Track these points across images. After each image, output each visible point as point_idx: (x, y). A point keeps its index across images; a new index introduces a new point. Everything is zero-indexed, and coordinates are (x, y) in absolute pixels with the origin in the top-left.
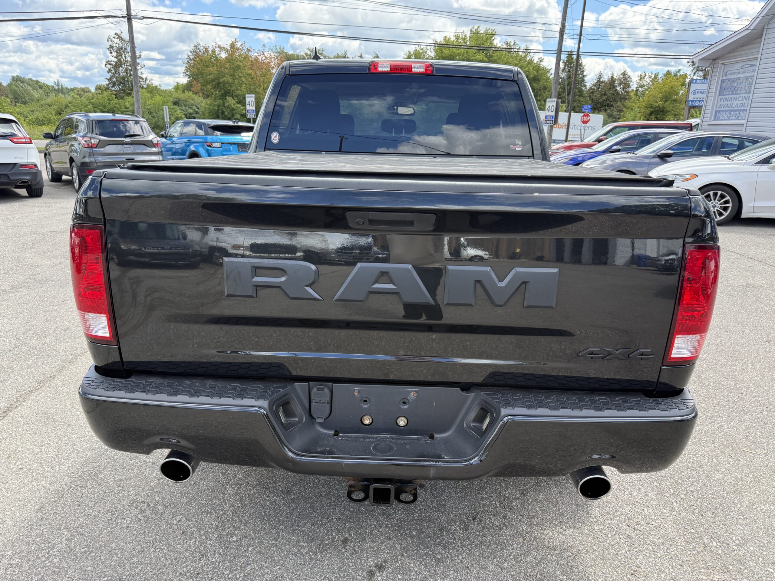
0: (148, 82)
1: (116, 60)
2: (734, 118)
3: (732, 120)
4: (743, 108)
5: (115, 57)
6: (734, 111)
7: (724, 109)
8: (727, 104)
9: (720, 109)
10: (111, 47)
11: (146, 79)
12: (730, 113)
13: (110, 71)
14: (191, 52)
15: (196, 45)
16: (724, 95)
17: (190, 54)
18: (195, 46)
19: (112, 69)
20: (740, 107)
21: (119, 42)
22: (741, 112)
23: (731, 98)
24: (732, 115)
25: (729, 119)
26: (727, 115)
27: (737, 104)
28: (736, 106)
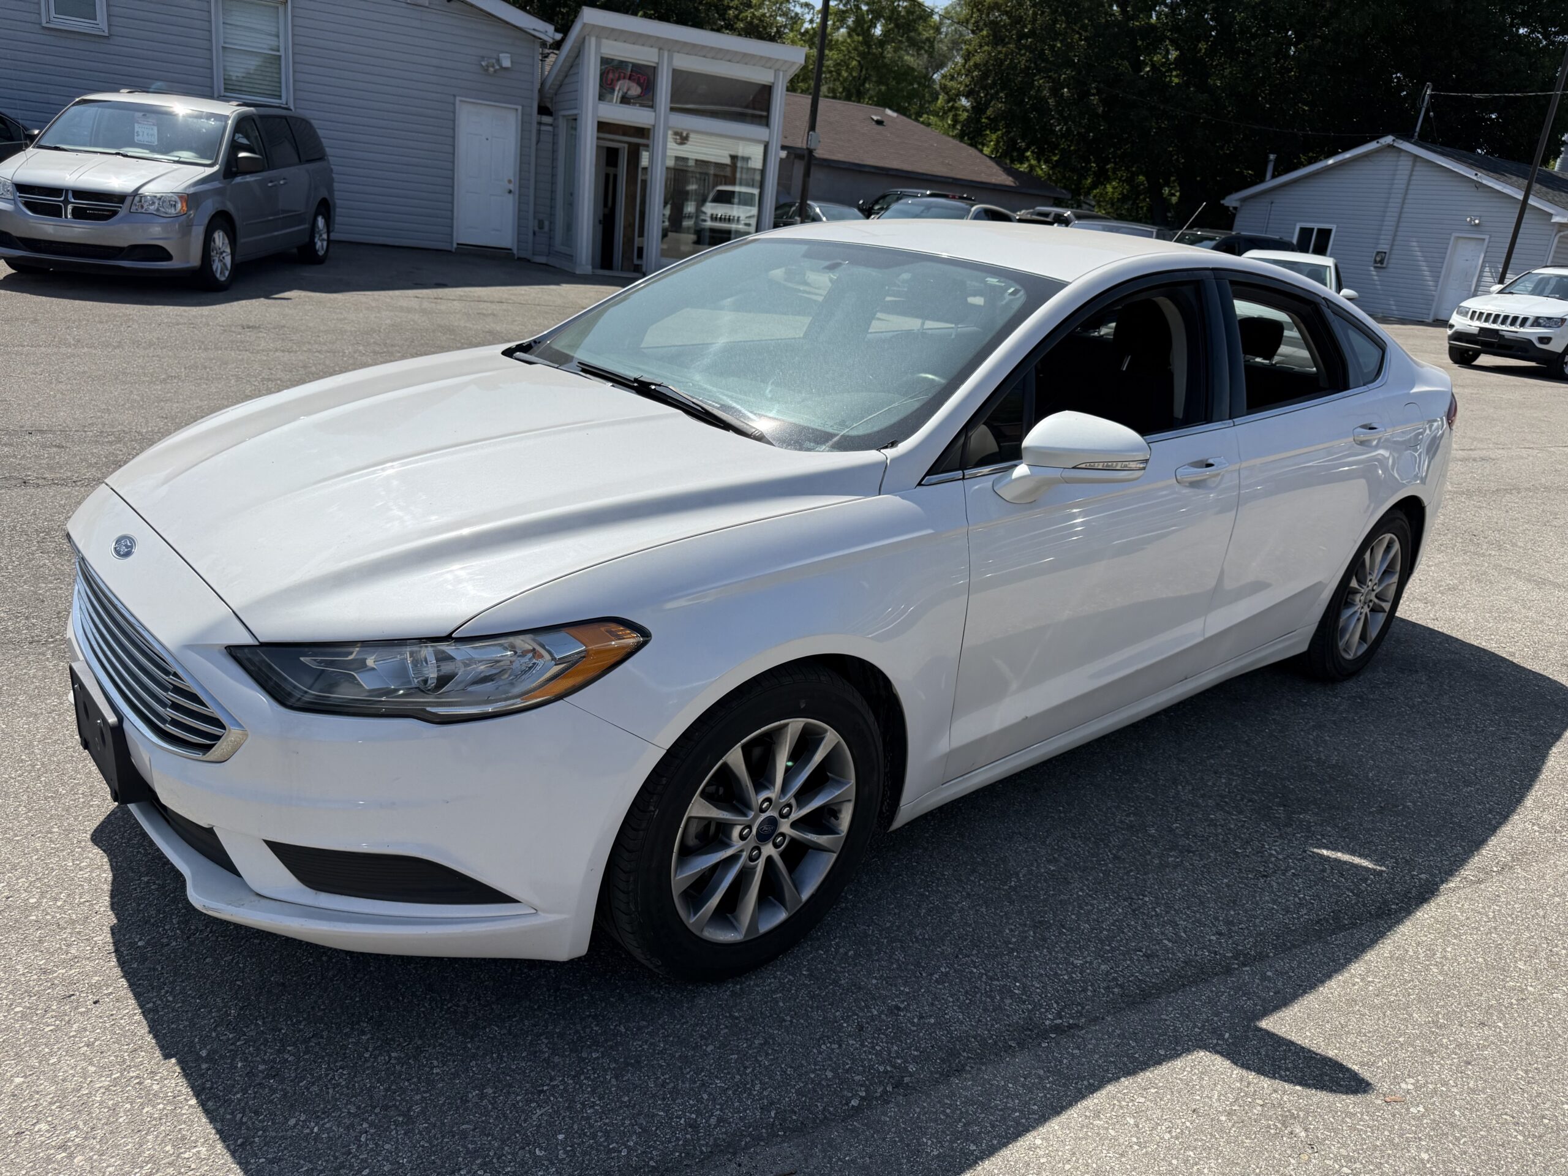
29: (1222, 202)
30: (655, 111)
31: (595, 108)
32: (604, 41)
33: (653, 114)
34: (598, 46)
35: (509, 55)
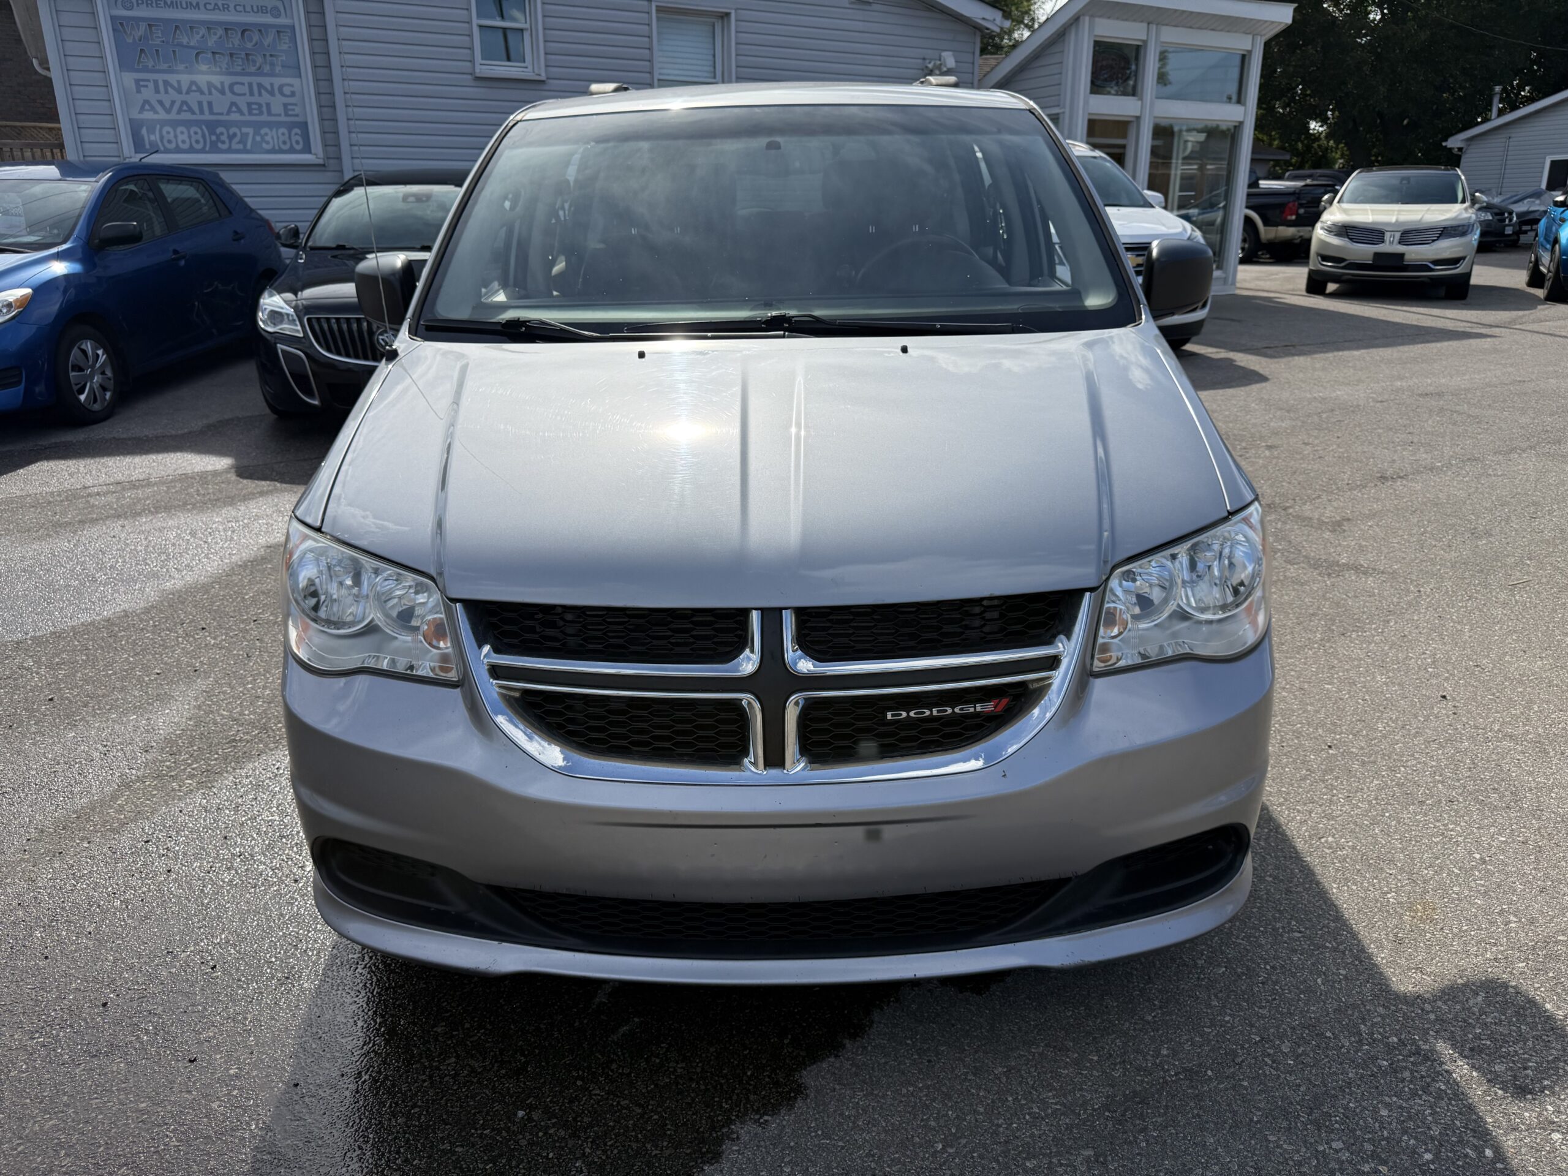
2: (234, 146)
3: (229, 151)
4: (264, 118)
6: (227, 125)
7: (173, 116)
8: (184, 103)
9: (148, 115)
12: (212, 132)
16: (146, 70)
20: (250, 113)
22: (264, 131)
23: (193, 83)
24: (224, 138)
25: (214, 149)
26: (199, 137)
27: (233, 104)
28: (229, 112)
29: (1444, 144)
30: (1141, 99)
31: (1086, 103)
32: (1097, 20)
33: (1140, 103)
34: (1091, 28)
35: (950, 53)
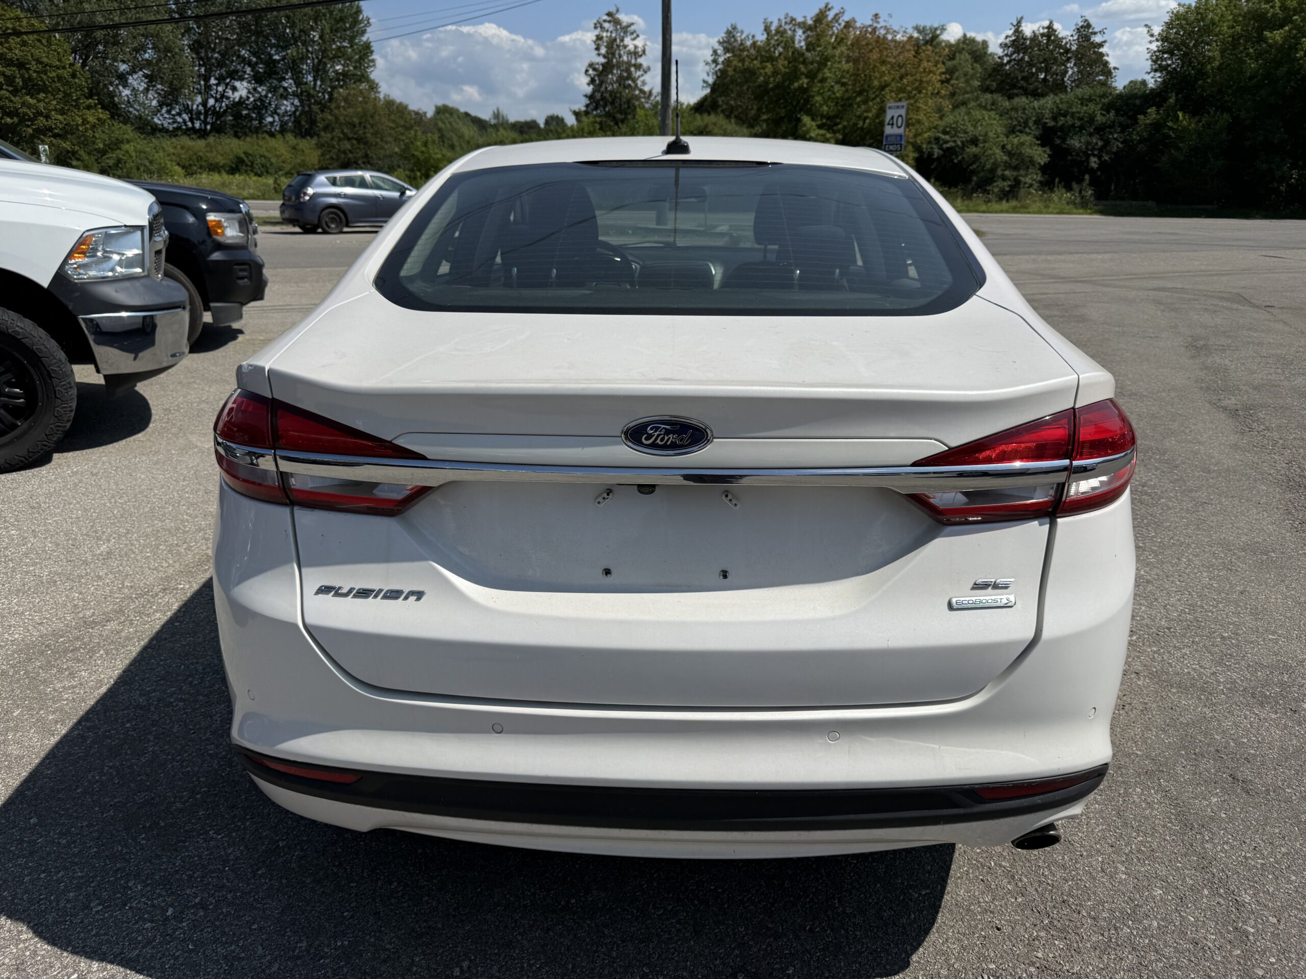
0: (652, 98)
1: (602, 60)
5: (604, 57)
10: (599, 38)
11: (650, 92)
13: (592, 81)
14: (720, 43)
15: (730, 29)
17: (717, 46)
18: (729, 33)
19: (596, 78)
21: (611, 28)
